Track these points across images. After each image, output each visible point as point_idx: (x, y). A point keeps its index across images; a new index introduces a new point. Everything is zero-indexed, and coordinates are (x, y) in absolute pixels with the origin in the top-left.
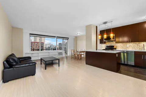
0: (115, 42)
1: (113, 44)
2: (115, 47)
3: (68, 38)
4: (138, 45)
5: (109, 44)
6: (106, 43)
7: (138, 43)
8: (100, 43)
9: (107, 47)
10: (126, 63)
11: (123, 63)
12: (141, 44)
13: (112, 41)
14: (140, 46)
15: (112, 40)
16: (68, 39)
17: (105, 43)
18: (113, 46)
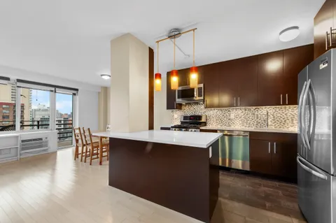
0: (203, 107)
1: (199, 110)
2: (203, 120)
3: (77, 90)
4: (254, 114)
5: (190, 111)
6: (183, 107)
7: (254, 107)
8: (168, 108)
9: (185, 118)
10: (227, 165)
11: (220, 164)
12: (260, 112)
13: (197, 103)
14: (257, 118)
15: (198, 98)
16: (75, 92)
17: (179, 107)
18: (200, 117)
